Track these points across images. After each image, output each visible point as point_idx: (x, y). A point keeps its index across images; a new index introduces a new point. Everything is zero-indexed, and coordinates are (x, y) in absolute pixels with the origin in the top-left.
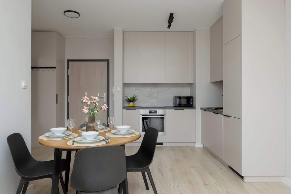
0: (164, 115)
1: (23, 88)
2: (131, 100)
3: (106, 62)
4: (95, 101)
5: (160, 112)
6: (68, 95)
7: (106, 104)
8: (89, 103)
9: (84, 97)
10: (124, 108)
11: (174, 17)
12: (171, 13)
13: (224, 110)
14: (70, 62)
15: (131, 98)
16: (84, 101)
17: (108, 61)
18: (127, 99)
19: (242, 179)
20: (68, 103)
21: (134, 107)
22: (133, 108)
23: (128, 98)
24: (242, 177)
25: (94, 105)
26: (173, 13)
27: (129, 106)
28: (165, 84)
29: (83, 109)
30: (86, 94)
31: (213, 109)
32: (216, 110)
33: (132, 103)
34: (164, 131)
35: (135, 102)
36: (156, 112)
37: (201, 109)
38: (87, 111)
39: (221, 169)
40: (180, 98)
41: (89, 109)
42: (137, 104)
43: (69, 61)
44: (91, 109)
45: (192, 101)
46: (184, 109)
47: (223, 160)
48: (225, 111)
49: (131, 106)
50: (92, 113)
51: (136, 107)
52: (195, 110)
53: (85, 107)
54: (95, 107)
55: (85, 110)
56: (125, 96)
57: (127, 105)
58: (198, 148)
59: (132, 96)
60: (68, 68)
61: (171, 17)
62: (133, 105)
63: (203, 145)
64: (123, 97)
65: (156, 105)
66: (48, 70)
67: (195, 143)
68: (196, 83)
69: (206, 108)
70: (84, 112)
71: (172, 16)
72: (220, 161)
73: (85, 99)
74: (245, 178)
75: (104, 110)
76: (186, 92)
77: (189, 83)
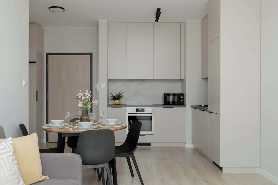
0: (151, 114)
1: (24, 86)
2: (117, 98)
3: (89, 56)
4: (88, 97)
5: (148, 110)
6: (47, 92)
7: (96, 100)
8: (83, 99)
9: (79, 94)
10: (109, 106)
11: (161, 13)
12: (158, 8)
13: (209, 107)
14: (49, 56)
15: (116, 95)
16: (79, 97)
17: (91, 54)
18: (111, 96)
19: (221, 170)
20: (47, 101)
21: (119, 104)
22: (118, 106)
23: (113, 95)
24: (221, 168)
25: (87, 100)
26: (160, 8)
27: (115, 104)
28: (153, 79)
29: (78, 104)
30: (81, 91)
31: (202, 107)
32: (205, 108)
33: (117, 100)
34: (152, 131)
35: (121, 100)
36: (143, 110)
37: (192, 107)
38: (81, 106)
39: (205, 164)
40: (169, 95)
41: (83, 104)
42: (122, 101)
43: (48, 54)
44: (84, 103)
45: (183, 99)
46: (173, 107)
47: (208, 156)
48: (210, 109)
49: (116, 104)
50: (85, 107)
51: (121, 105)
52: (185, 108)
53: (80, 102)
54: (88, 102)
55: (80, 105)
56: (110, 92)
57: (112, 102)
58: (187, 148)
59: (117, 93)
60: (47, 62)
61: (158, 13)
62: (118, 103)
63: (194, 145)
64: (108, 94)
65: (144, 103)
66: (33, 65)
67: (185, 143)
68: (186, 79)
69: (196, 106)
70: (79, 106)
71: (159, 11)
72: (206, 158)
73: (80, 95)
74: (223, 169)
75: (95, 105)
76: (176, 89)
77: (180, 78)
